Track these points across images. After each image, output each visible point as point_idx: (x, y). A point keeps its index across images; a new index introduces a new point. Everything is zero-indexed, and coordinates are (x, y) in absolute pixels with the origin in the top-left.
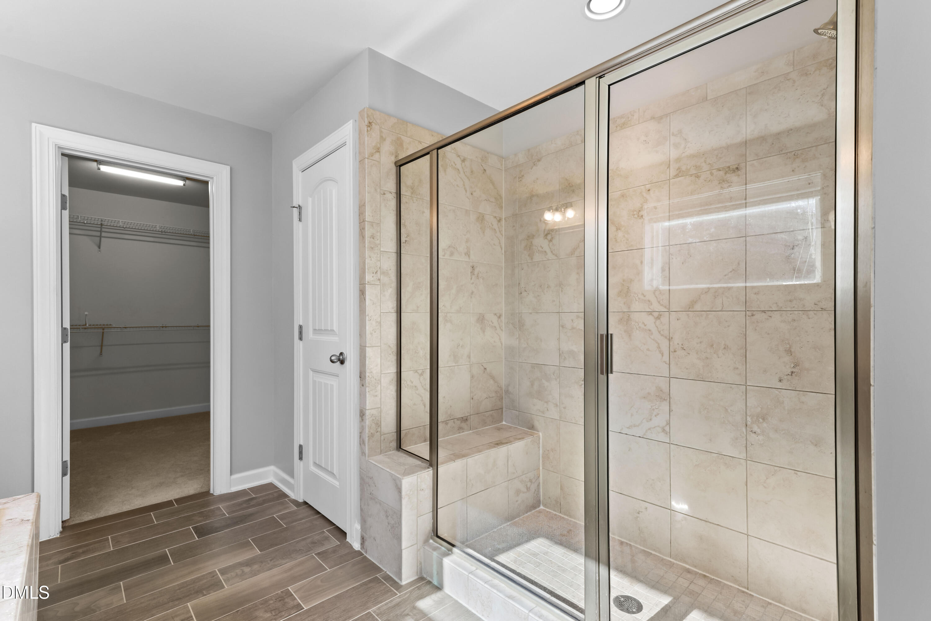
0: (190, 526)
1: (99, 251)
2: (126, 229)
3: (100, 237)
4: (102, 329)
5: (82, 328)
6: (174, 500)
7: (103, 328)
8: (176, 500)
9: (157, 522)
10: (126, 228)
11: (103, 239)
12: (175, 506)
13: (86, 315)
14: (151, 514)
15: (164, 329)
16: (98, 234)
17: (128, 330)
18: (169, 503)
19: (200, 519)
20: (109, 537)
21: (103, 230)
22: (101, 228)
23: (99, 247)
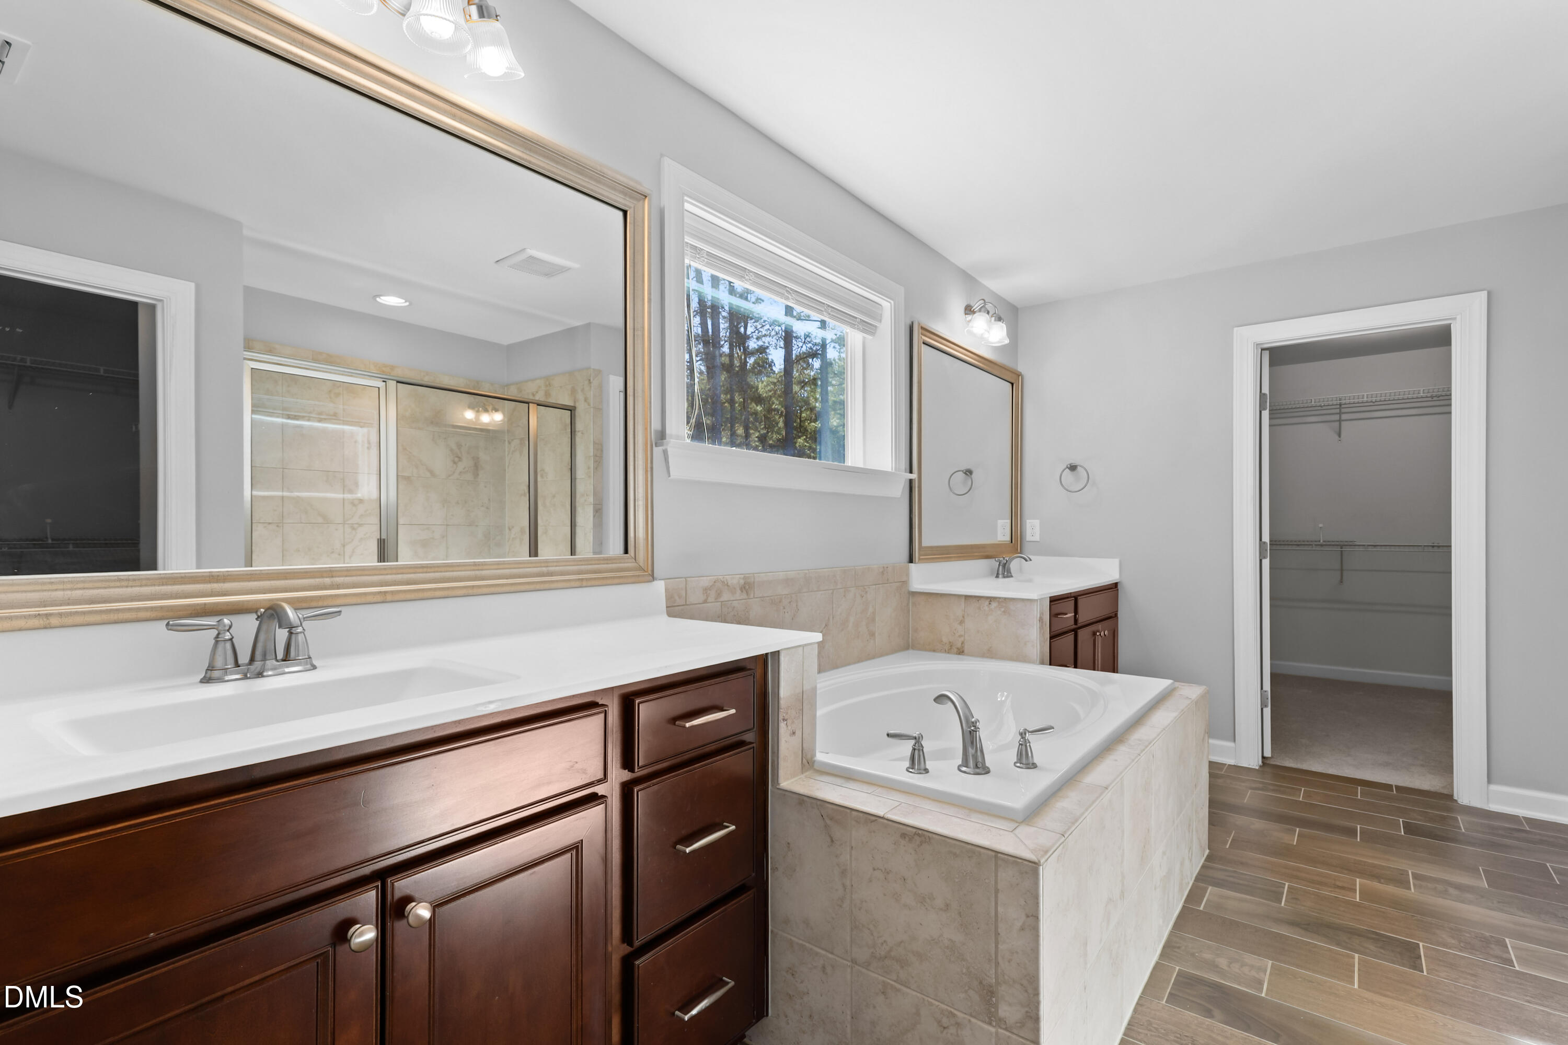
0: (1401, 818)
1: (1340, 440)
2: (1376, 403)
3: (1340, 421)
4: (1339, 547)
5: (1315, 545)
6: (1395, 786)
7: (1342, 546)
8: (1397, 787)
9: (1361, 797)
10: (1376, 401)
11: (1343, 423)
12: (1393, 792)
13: (1321, 528)
14: (1358, 788)
15: (1436, 549)
16: (1337, 417)
17: (1378, 549)
18: (1388, 787)
19: (1420, 818)
20: (1303, 789)
21: (1343, 410)
22: (1340, 408)
23: (1339, 435)
